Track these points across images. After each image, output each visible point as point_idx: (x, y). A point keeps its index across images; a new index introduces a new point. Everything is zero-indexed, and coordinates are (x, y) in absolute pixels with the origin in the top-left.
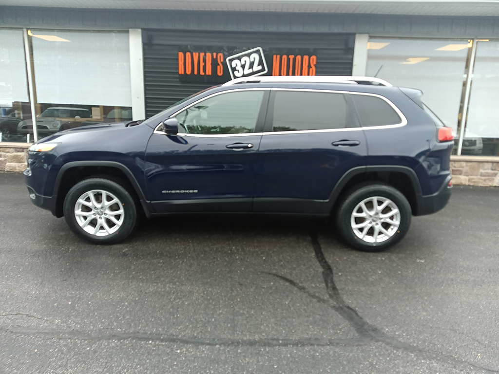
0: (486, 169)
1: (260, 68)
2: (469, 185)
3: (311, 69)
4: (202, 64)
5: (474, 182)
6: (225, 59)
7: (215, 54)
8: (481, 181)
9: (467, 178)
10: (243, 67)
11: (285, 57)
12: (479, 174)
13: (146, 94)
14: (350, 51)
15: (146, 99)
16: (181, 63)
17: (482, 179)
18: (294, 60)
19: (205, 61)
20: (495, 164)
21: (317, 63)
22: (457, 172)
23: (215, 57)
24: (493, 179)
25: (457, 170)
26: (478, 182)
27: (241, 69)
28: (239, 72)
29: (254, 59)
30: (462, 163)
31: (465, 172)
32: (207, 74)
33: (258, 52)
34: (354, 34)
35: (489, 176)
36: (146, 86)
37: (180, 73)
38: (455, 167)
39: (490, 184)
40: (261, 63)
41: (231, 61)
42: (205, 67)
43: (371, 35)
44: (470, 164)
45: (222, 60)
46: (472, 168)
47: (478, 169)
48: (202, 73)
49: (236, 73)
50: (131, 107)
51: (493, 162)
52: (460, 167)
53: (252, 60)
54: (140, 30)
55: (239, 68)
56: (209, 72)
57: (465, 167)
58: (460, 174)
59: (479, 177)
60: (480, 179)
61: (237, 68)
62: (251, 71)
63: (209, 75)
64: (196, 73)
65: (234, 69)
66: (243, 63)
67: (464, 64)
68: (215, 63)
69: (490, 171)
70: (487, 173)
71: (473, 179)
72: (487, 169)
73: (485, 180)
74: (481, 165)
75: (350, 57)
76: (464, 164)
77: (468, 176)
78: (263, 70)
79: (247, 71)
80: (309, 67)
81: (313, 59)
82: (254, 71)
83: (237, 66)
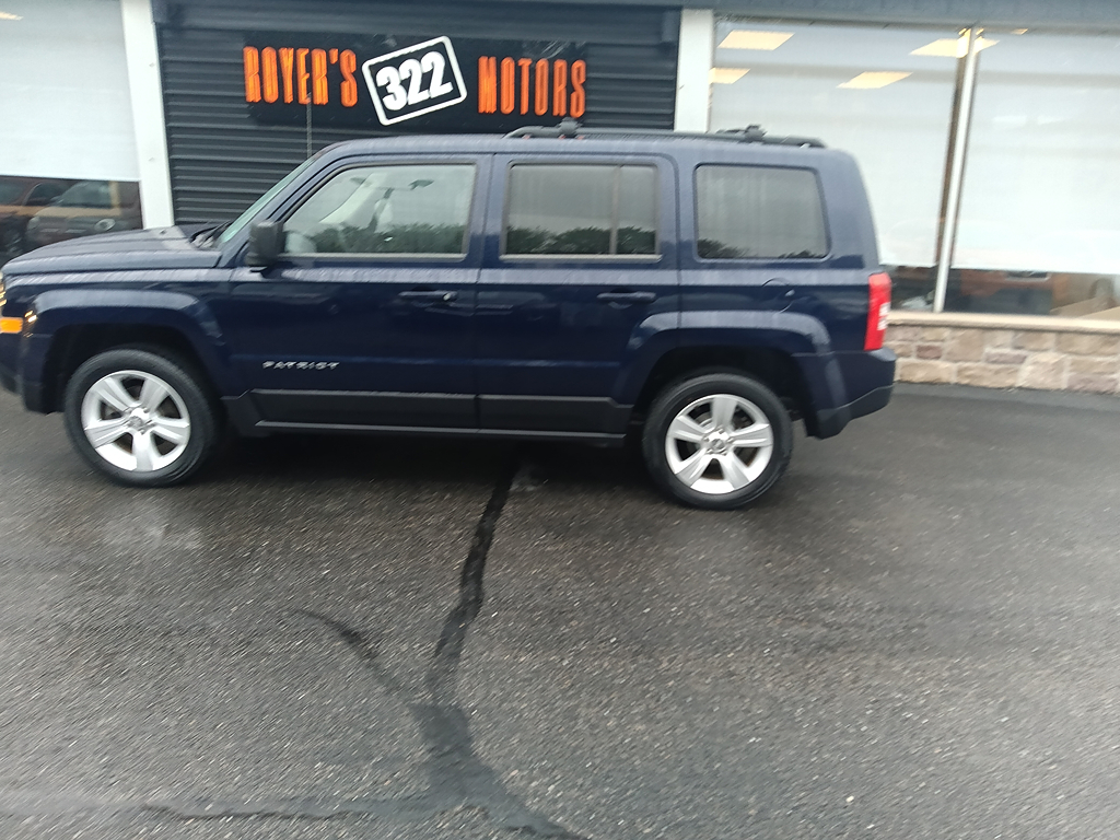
0: (998, 347)
1: (448, 88)
2: (956, 384)
5: (968, 377)
6: (359, 66)
8: (987, 374)
9: (954, 366)
10: (406, 84)
11: (508, 63)
12: (984, 357)
13: (170, 151)
14: (671, 51)
15: (172, 163)
17: (989, 371)
18: (532, 71)
19: (309, 68)
20: (1021, 334)
21: (587, 78)
22: (927, 354)
24: (1017, 371)
25: (929, 348)
26: (981, 377)
27: (400, 91)
28: (395, 99)
29: (433, 65)
30: (941, 330)
31: (949, 354)
33: (440, 48)
34: (678, 9)
35: (1003, 362)
36: (169, 131)
38: (924, 339)
39: (1009, 382)
40: (448, 76)
41: (375, 70)
42: (310, 83)
43: (718, 12)
44: (960, 333)
46: (965, 343)
47: (981, 346)
49: (388, 100)
50: (136, 185)
51: (1016, 330)
52: (935, 341)
53: (427, 68)
55: (395, 87)
57: (949, 340)
58: (938, 358)
59: (983, 364)
60: (984, 369)
61: (390, 89)
62: (425, 95)
64: (289, 98)
65: (383, 92)
66: (405, 75)
67: (950, 89)
68: (335, 76)
69: (1007, 351)
70: (1001, 355)
71: (967, 369)
72: (1001, 346)
73: (997, 372)
74: (989, 334)
75: (672, 65)
76: (946, 333)
77: (956, 361)
78: (455, 93)
79: (416, 96)
80: (570, 89)
81: (579, 69)
82: (433, 96)
83: (389, 82)
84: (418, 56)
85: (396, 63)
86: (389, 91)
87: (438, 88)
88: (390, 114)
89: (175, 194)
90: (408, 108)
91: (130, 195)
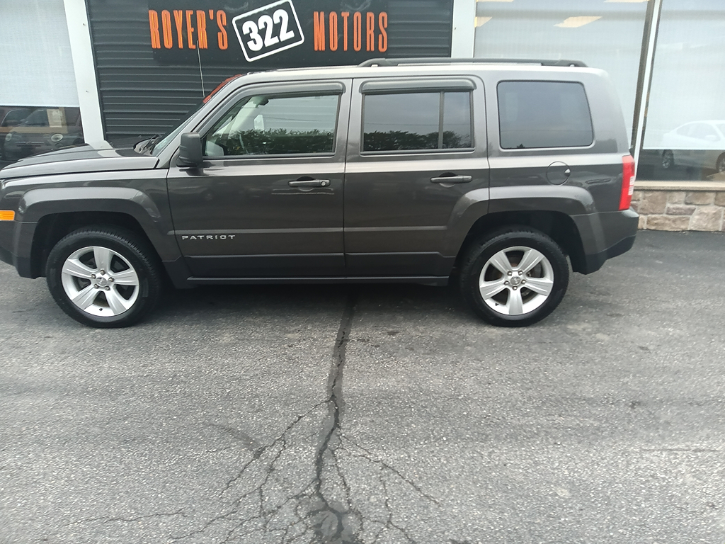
0: (675, 203)
1: (291, 34)
2: (647, 229)
3: (380, 36)
4: (190, 30)
5: (656, 224)
6: (230, 21)
7: (211, 12)
8: (667, 222)
9: (646, 218)
10: (262, 33)
11: (333, 15)
12: (665, 210)
13: (99, 85)
15: (101, 94)
16: (154, 30)
17: (669, 220)
19: (194, 24)
20: (690, 194)
21: (389, 24)
23: (212, 17)
24: (688, 219)
26: (663, 224)
27: (258, 39)
28: (255, 43)
29: (281, 18)
30: (637, 192)
31: (642, 209)
32: (201, 47)
33: (286, 7)
35: (680, 214)
37: (156, 44)
39: (683, 227)
40: (291, 26)
41: (240, 24)
42: (195, 35)
44: (650, 194)
45: (225, 23)
46: (653, 201)
47: (664, 203)
48: (191, 46)
49: (250, 44)
50: (78, 109)
51: (687, 191)
52: (633, 200)
53: (277, 21)
55: (255, 35)
56: (203, 43)
57: (642, 200)
59: (665, 215)
60: (666, 219)
62: (276, 40)
63: (204, 49)
65: (247, 38)
66: (262, 26)
68: (212, 28)
69: (682, 206)
70: (678, 209)
71: (655, 219)
72: (678, 202)
73: (674, 221)
74: (668, 195)
75: (448, 13)
76: (640, 195)
77: (646, 214)
78: (297, 38)
79: (270, 41)
80: (377, 32)
81: (383, 18)
82: (282, 40)
83: (251, 31)
84: (270, 13)
85: (255, 18)
86: (252, 38)
87: (285, 35)
88: (252, 54)
89: (104, 116)
90: (265, 49)
91: (72, 117)
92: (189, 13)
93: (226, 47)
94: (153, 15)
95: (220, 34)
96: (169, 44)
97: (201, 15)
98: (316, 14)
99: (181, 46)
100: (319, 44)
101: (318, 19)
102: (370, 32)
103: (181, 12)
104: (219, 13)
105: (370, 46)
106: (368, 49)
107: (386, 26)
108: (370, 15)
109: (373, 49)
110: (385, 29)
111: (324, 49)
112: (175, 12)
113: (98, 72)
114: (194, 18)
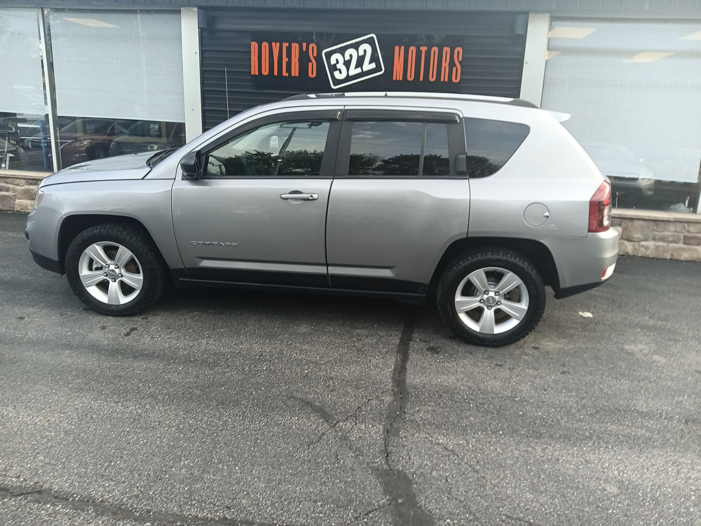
1: (373, 66)
3: (455, 68)
4: (285, 60)
6: (320, 53)
7: (304, 45)
10: (347, 64)
11: (413, 49)
13: (203, 105)
14: (521, 40)
15: (204, 112)
16: (254, 58)
18: (428, 53)
19: (289, 55)
21: (464, 58)
22: (692, 241)
23: (304, 49)
25: (692, 238)
27: (344, 69)
28: (341, 73)
29: (365, 51)
32: (293, 74)
33: (370, 41)
34: (527, 13)
37: (252, 73)
38: (689, 232)
40: (374, 59)
41: (329, 55)
42: (289, 64)
43: (554, 15)
45: (315, 55)
48: (285, 74)
49: (336, 74)
50: (184, 124)
52: (697, 233)
53: (361, 53)
54: (196, 9)
55: (341, 66)
56: (295, 72)
58: (698, 245)
61: (338, 66)
62: (359, 70)
63: (295, 77)
65: (334, 68)
66: (347, 58)
68: (304, 59)
75: (520, 49)
78: (378, 69)
79: (353, 71)
80: (452, 64)
81: (458, 52)
82: (364, 71)
83: (337, 62)
84: (356, 46)
85: (342, 51)
86: (338, 68)
87: (367, 66)
88: (337, 82)
90: (348, 78)
92: (285, 45)
93: (314, 75)
94: (254, 45)
95: (310, 64)
96: (265, 72)
97: (295, 46)
98: (397, 48)
99: (276, 73)
100: (398, 74)
101: (399, 53)
102: (445, 65)
103: (278, 44)
104: (311, 46)
105: (444, 77)
106: (442, 80)
107: (460, 59)
108: (447, 50)
109: (446, 80)
110: (459, 62)
111: (401, 79)
112: (274, 44)
113: (203, 92)
114: (289, 50)
